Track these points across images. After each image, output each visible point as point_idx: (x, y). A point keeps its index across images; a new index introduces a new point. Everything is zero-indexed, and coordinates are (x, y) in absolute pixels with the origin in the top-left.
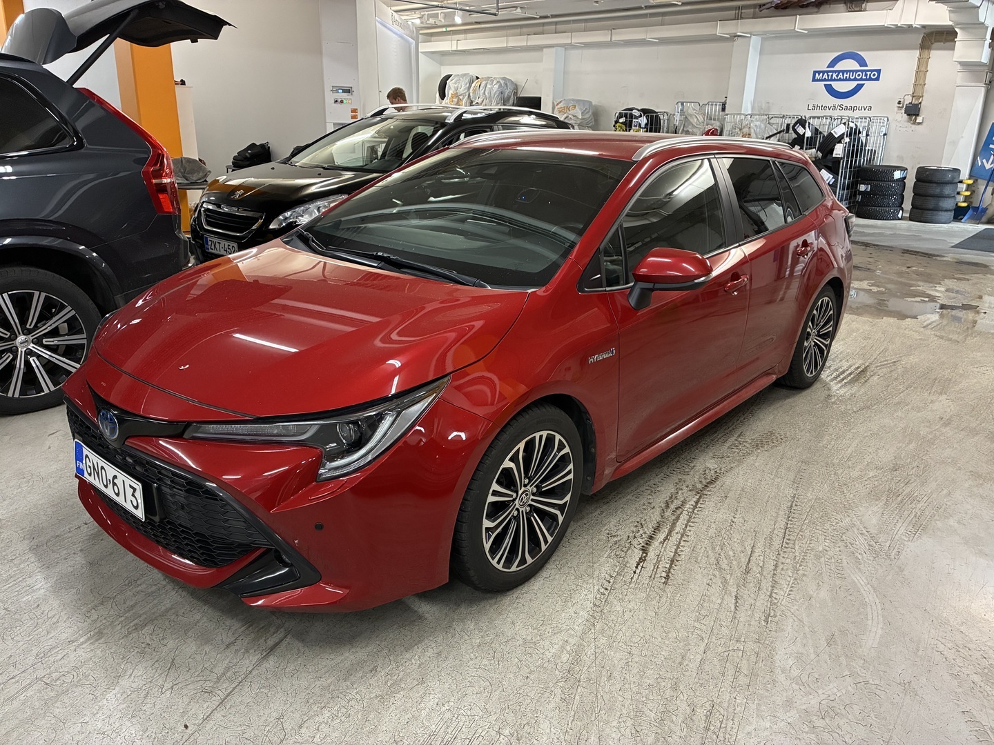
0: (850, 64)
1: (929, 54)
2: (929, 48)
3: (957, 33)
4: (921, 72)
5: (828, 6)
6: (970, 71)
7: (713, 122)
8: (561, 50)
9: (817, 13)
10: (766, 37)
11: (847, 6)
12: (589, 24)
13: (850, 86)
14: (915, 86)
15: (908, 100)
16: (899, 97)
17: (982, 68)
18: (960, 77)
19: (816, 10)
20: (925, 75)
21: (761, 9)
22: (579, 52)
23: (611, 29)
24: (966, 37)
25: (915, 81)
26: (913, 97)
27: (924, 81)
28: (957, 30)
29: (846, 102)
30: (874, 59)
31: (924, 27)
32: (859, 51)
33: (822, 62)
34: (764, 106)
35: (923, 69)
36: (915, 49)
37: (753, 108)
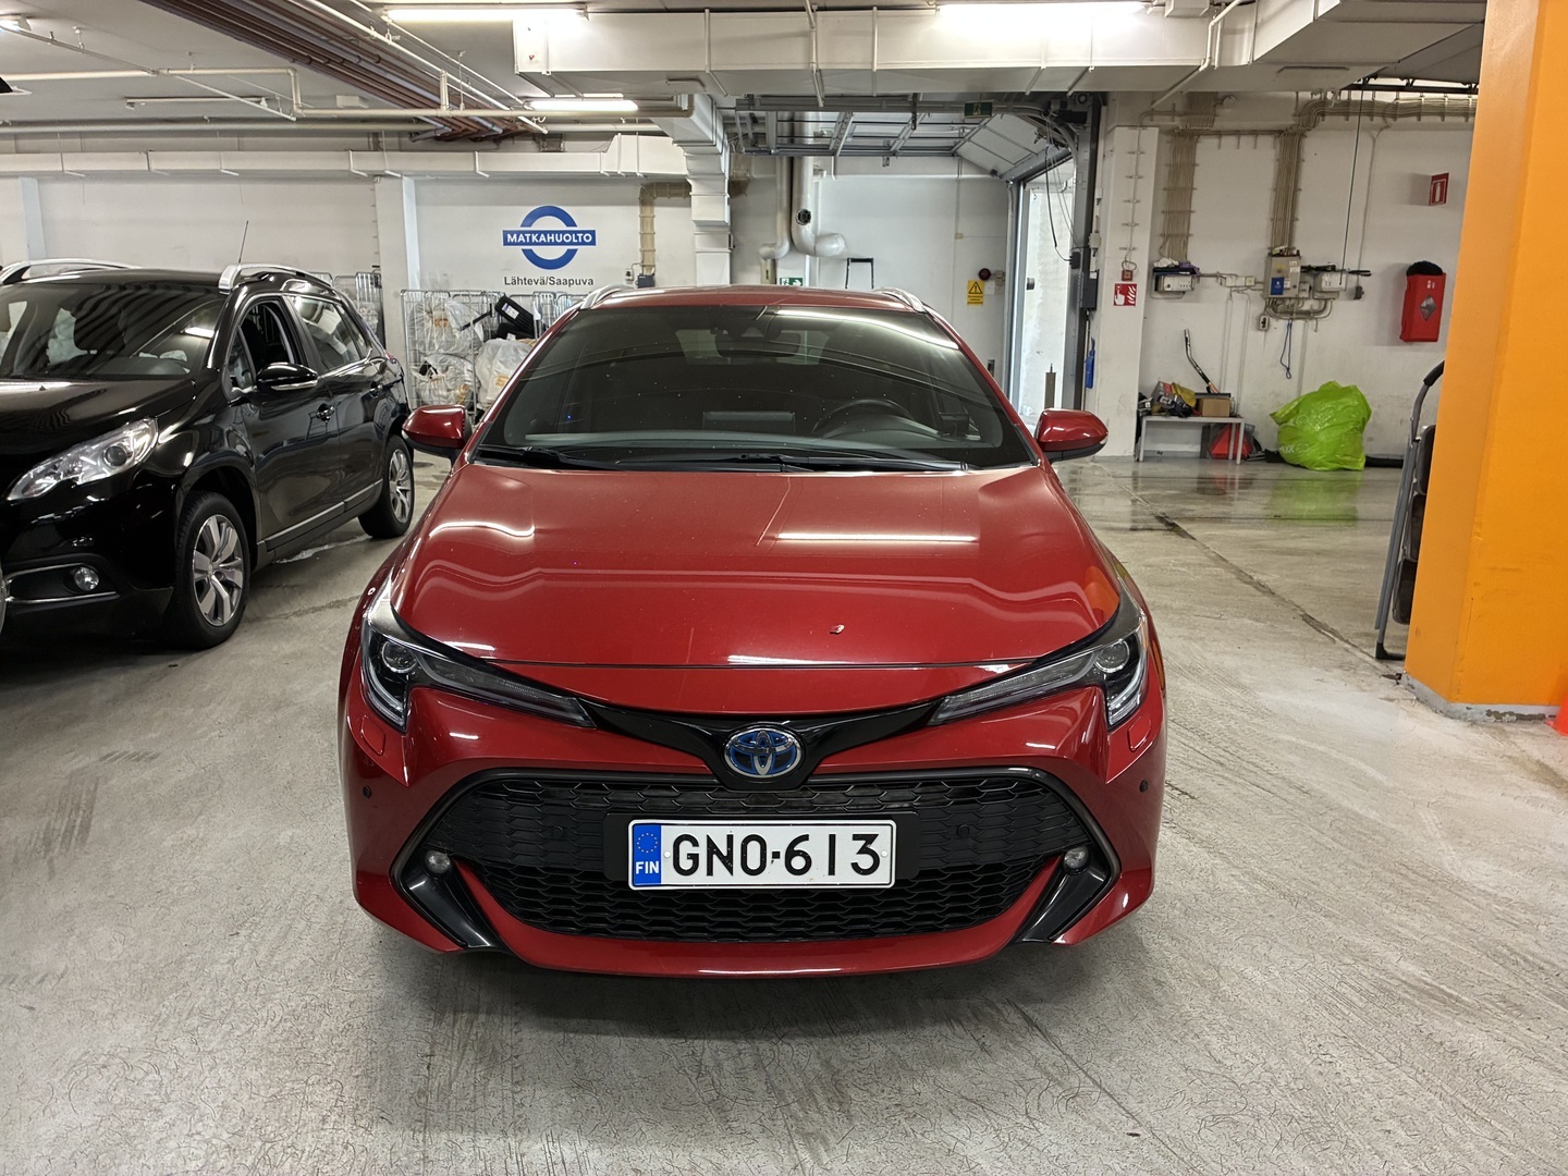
0: (550, 223)
1: (652, 211)
2: (652, 204)
3: (690, 186)
4: (647, 235)
5: (511, 142)
6: (710, 233)
7: (367, 303)
8: (32, 183)
9: (496, 150)
10: (420, 178)
11: (538, 143)
12: (88, 141)
13: (559, 251)
14: (643, 252)
15: (638, 271)
16: (626, 267)
17: (720, 229)
18: (700, 241)
19: (494, 146)
20: (653, 239)
21: (415, 138)
22: (76, 187)
23: (147, 151)
24: (701, 192)
25: (642, 245)
26: (643, 266)
27: (653, 245)
28: (689, 181)
29: (557, 273)
30: (584, 217)
31: (646, 176)
32: (564, 205)
33: (515, 217)
34: (439, 278)
35: (649, 230)
36: (633, 204)
37: (422, 282)
